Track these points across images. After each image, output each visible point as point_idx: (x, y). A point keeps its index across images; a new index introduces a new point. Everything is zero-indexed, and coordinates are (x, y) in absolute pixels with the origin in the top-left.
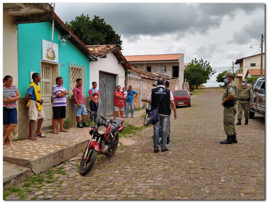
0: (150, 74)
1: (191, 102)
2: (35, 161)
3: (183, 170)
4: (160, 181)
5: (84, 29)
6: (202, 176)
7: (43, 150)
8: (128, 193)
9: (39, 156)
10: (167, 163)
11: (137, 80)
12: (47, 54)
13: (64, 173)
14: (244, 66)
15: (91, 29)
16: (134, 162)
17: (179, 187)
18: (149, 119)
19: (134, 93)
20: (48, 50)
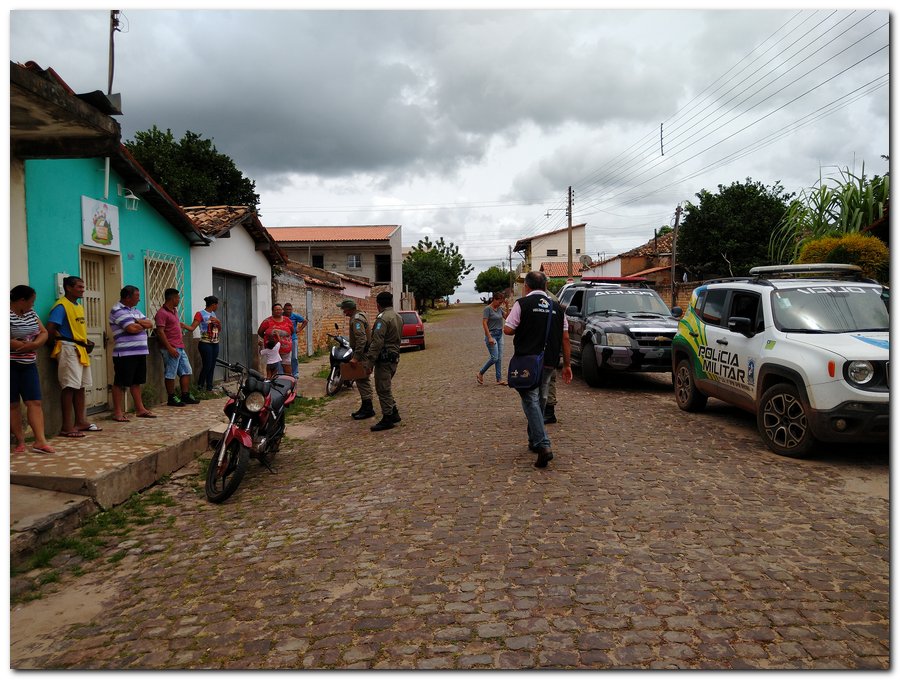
0: (324, 275)
1: (425, 339)
2: (102, 481)
3: (434, 472)
4: (392, 495)
5: (163, 166)
6: (471, 478)
7: (109, 457)
8: (330, 522)
9: (106, 468)
10: (398, 463)
11: (298, 288)
12: (94, 230)
13: (170, 503)
14: (533, 255)
15: (180, 164)
16: (325, 468)
17: (432, 501)
18: (337, 379)
19: (298, 319)
20: (95, 222)
